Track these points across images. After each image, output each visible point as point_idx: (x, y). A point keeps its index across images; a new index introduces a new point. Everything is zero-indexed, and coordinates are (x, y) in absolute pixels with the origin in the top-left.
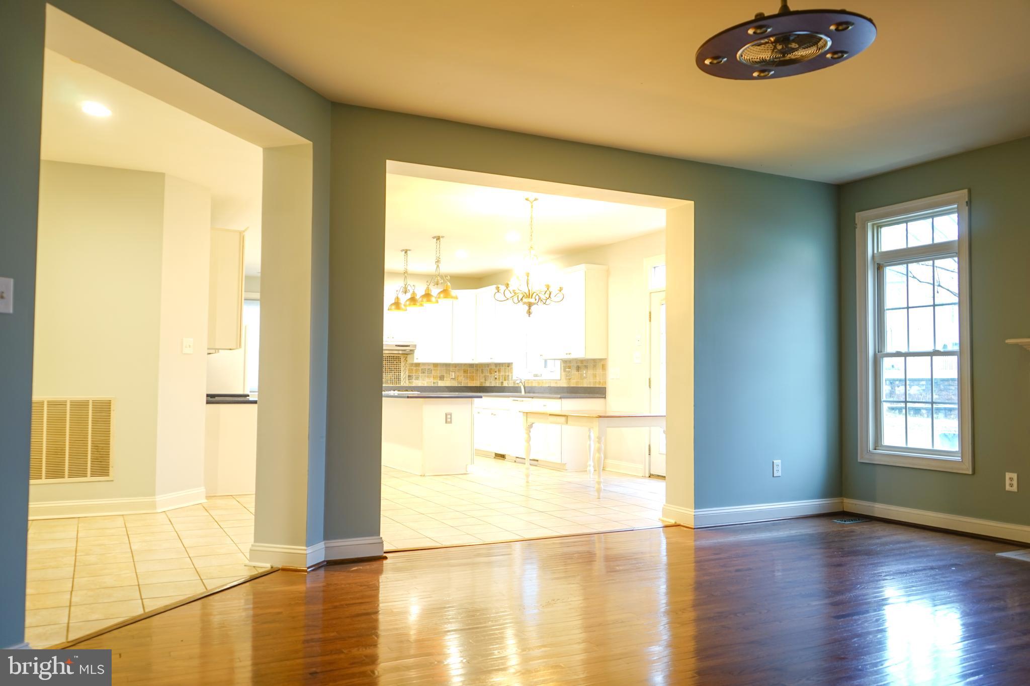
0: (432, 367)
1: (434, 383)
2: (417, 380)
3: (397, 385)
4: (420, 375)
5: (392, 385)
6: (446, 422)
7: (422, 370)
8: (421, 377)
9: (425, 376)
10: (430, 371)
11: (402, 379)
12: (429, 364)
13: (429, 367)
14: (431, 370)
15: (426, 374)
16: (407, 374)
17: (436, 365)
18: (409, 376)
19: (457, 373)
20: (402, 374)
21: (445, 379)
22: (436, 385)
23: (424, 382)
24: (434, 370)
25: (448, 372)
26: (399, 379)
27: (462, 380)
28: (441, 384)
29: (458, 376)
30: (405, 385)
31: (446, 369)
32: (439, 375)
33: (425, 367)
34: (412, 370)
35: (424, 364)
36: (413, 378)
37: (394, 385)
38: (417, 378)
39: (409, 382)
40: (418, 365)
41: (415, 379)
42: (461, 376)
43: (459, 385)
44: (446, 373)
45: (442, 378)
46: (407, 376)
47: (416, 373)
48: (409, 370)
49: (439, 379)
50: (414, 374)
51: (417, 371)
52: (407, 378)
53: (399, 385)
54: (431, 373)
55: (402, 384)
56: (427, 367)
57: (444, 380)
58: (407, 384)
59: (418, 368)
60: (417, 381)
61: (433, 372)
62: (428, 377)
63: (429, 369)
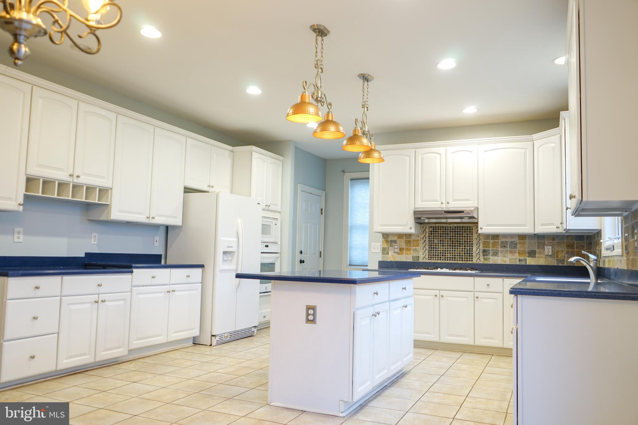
0: (516, 240)
1: (520, 260)
2: (496, 256)
3: (468, 262)
4: (500, 249)
5: (461, 262)
6: (308, 321)
7: (502, 243)
8: (501, 253)
9: (507, 251)
10: (514, 245)
11: (474, 254)
12: (512, 236)
13: (513, 240)
14: (516, 244)
15: (509, 249)
16: (481, 247)
17: (522, 237)
18: (484, 251)
19: (557, 249)
20: (474, 249)
21: (537, 255)
22: (523, 263)
23: (505, 259)
24: (520, 243)
25: (542, 246)
26: (471, 255)
27: (564, 257)
28: (530, 261)
29: (558, 252)
30: (478, 262)
31: (538, 243)
32: (527, 250)
33: (507, 240)
34: (488, 243)
35: (505, 236)
36: (489, 253)
37: (464, 262)
38: (495, 254)
39: (485, 259)
40: (495, 237)
41: (492, 255)
42: (562, 251)
43: (560, 265)
44: (539, 247)
45: (532, 254)
46: (481, 251)
47: (493, 247)
48: (484, 243)
49: (527, 255)
50: (491, 249)
51: (494, 245)
52: (481, 254)
53: (471, 262)
54: (516, 247)
55: (474, 261)
56: (509, 240)
57: (535, 257)
58: (482, 261)
59: (496, 241)
60: (495, 258)
61: (518, 246)
62: (511, 252)
63: (512, 242)
